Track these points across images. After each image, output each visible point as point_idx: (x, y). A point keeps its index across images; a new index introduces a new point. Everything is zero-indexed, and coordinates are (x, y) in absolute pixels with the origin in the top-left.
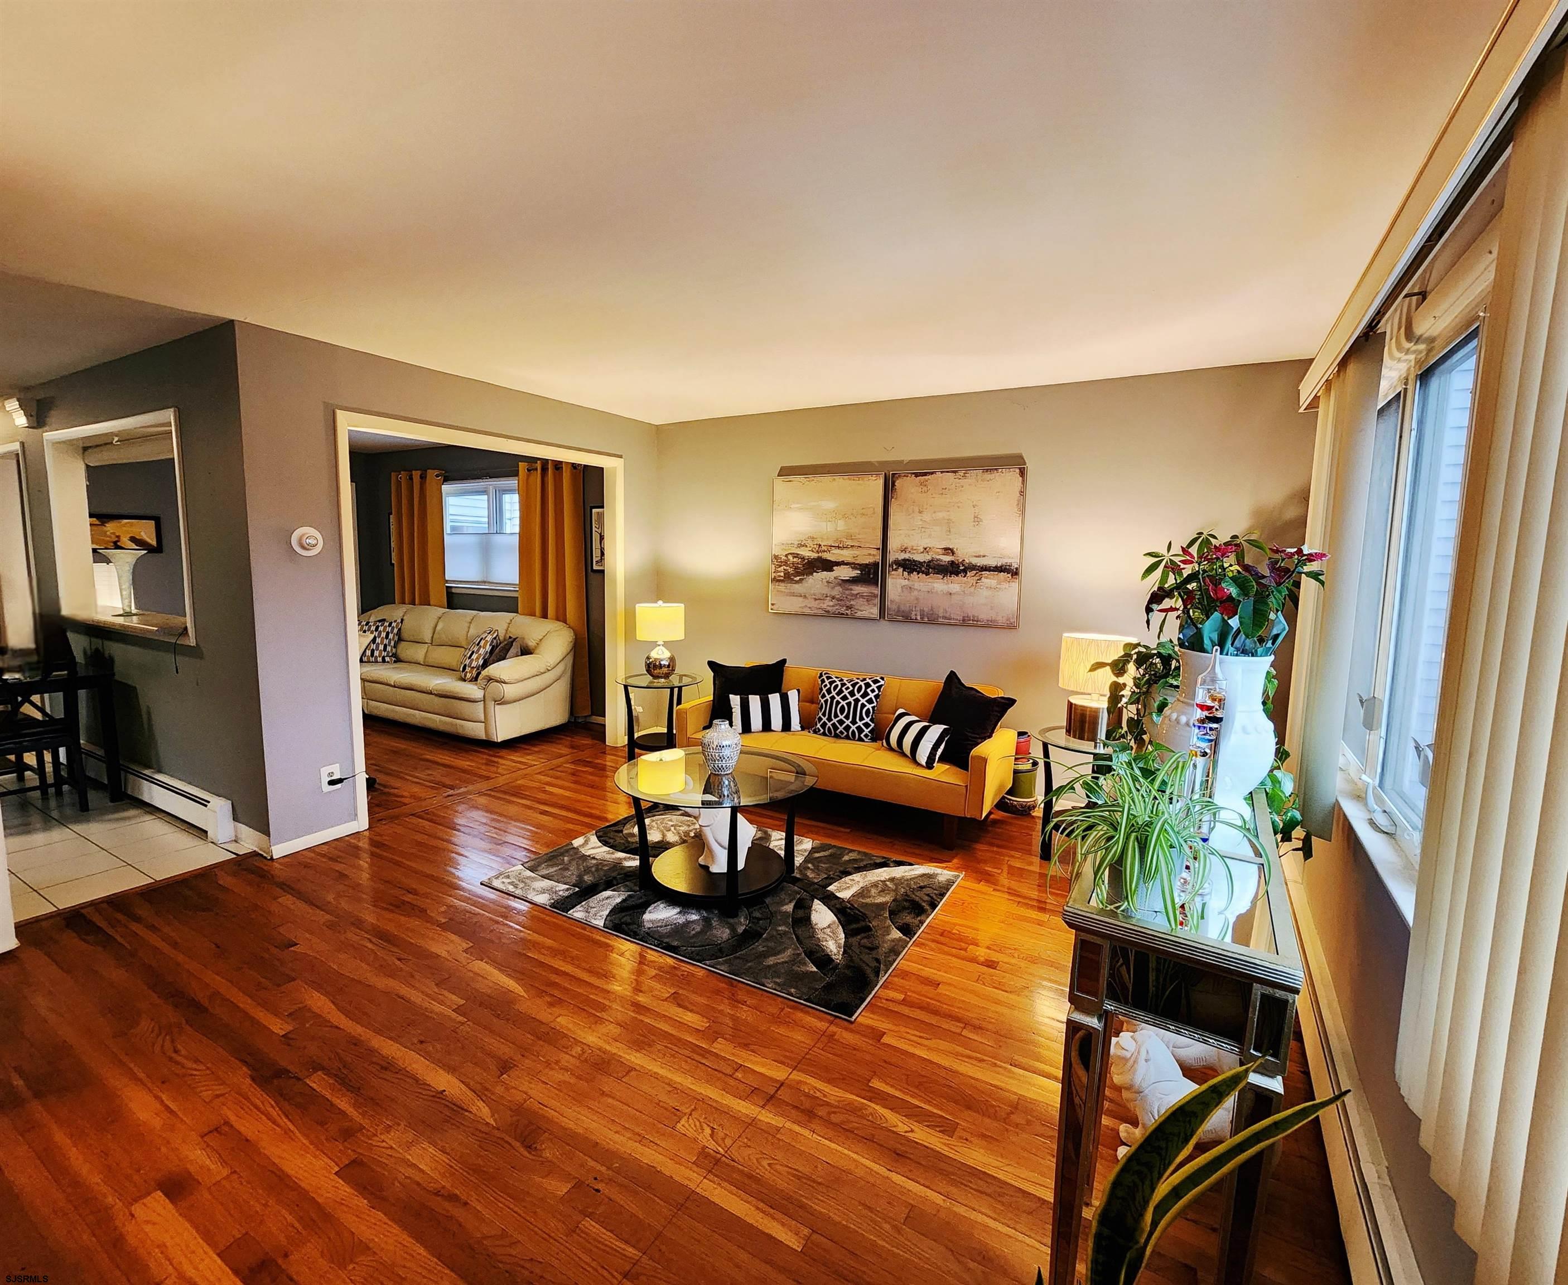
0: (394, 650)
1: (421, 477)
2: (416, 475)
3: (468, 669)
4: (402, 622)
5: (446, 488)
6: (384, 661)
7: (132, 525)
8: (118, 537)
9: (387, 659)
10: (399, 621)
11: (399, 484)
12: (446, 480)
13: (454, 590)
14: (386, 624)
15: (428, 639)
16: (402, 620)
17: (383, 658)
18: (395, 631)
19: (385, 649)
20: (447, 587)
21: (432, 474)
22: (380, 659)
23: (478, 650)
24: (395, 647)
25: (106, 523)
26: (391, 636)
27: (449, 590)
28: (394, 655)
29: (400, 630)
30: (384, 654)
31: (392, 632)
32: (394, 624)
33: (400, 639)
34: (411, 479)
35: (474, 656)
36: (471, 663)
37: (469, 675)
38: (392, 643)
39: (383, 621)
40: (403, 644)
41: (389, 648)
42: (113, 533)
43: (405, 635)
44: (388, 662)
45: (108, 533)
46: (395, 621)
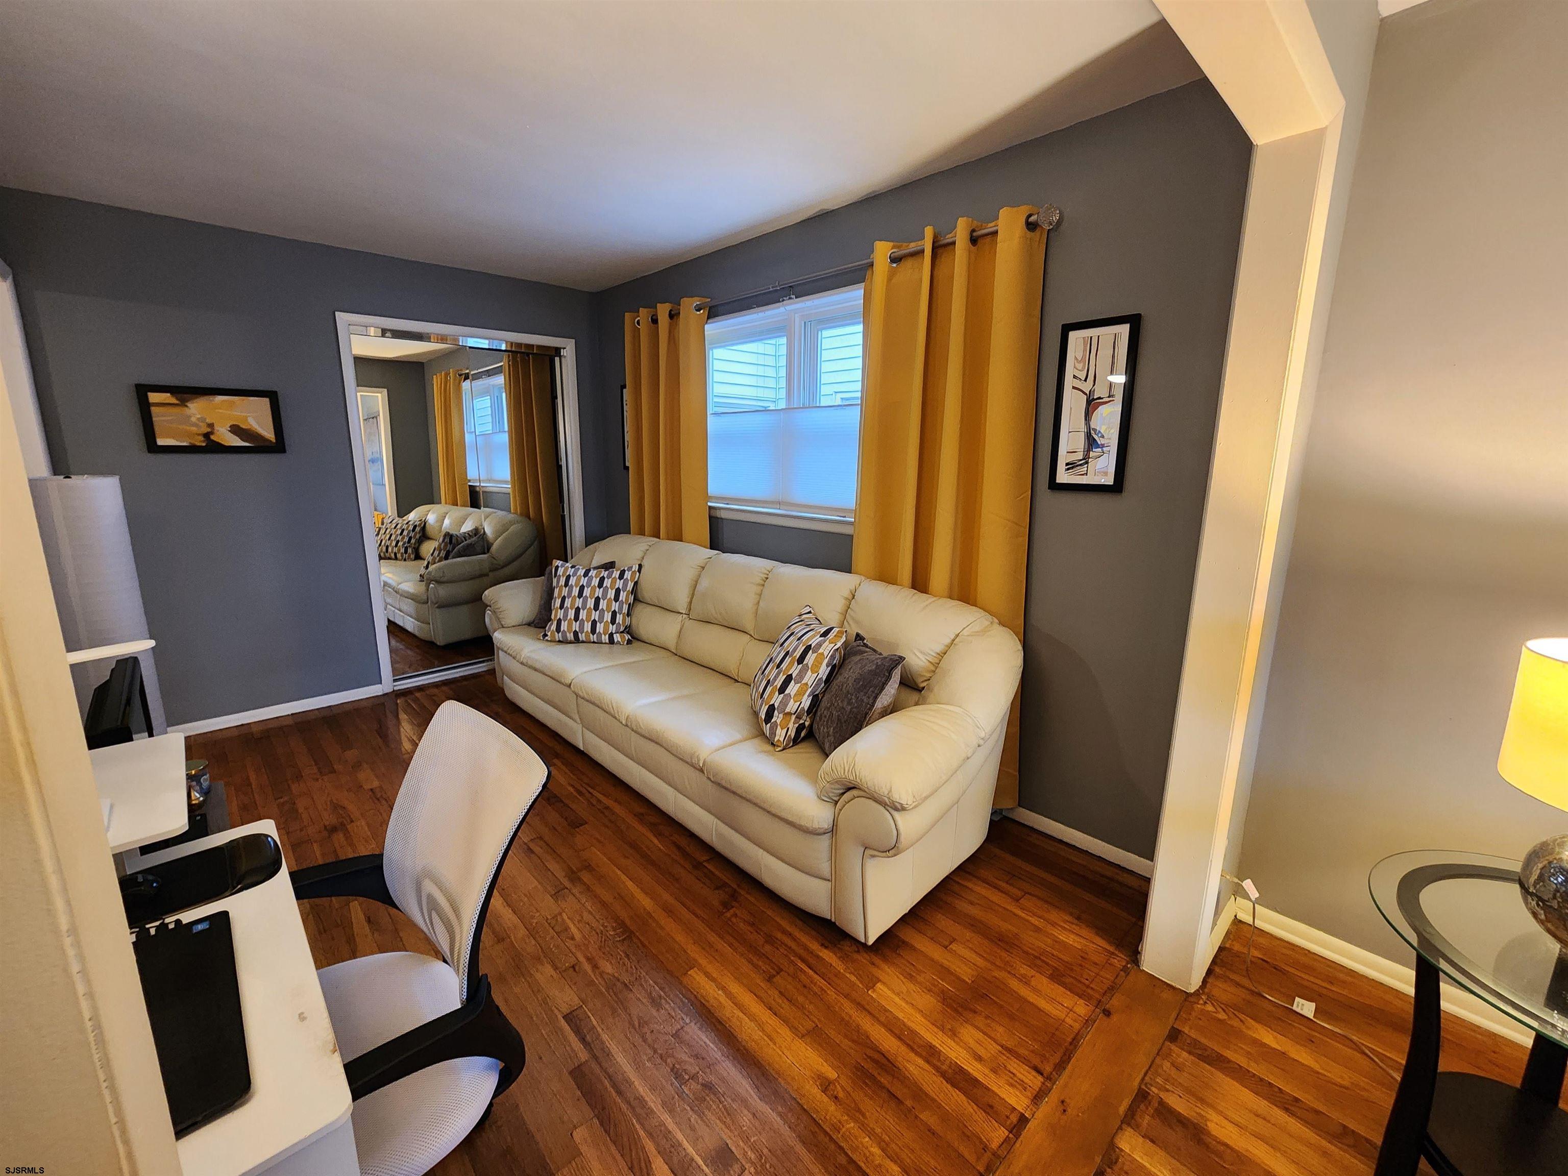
0: (628, 620)
1: (671, 316)
2: (663, 311)
3: (777, 718)
4: (639, 571)
5: (712, 329)
6: (611, 641)
7: (232, 405)
8: (211, 425)
9: (617, 637)
10: (636, 568)
11: (636, 333)
12: (713, 313)
13: (723, 515)
14: (616, 574)
15: (682, 607)
16: (640, 566)
17: (611, 636)
18: (630, 586)
19: (613, 621)
20: (710, 507)
21: (689, 305)
22: (605, 638)
23: (801, 675)
24: (629, 614)
25: (187, 401)
26: (623, 596)
27: (713, 513)
28: (628, 630)
29: (636, 583)
30: (612, 628)
31: (625, 589)
32: (628, 575)
33: (637, 598)
34: (655, 321)
35: (792, 689)
36: (784, 703)
37: (780, 735)
38: (625, 610)
39: (610, 566)
40: (639, 609)
41: (619, 619)
42: (202, 420)
43: (646, 591)
44: (618, 643)
45: (193, 419)
46: (630, 569)
